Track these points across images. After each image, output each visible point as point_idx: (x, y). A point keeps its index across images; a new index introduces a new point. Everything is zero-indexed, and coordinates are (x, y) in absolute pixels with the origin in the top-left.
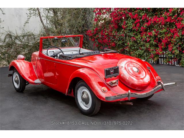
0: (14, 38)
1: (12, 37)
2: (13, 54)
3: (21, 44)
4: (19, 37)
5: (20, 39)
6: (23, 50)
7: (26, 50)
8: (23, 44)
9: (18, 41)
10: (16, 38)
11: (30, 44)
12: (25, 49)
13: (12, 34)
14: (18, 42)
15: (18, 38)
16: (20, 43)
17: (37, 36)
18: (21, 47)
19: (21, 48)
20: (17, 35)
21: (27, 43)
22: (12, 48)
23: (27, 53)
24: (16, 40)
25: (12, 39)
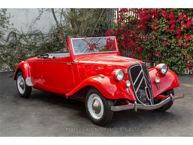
0: (19, 37)
1: (17, 36)
2: (17, 56)
3: (27, 45)
4: (25, 35)
5: (26, 38)
6: (29, 51)
7: (32, 53)
8: (29, 44)
9: (23, 40)
10: (21, 36)
11: (37, 45)
12: (32, 51)
13: (16, 32)
14: (23, 42)
15: (24, 37)
16: (25, 43)
17: (46, 35)
18: (26, 48)
19: (27, 50)
20: (22, 34)
21: (34, 44)
22: (16, 49)
23: (34, 55)
24: (21, 39)
25: (16, 38)
